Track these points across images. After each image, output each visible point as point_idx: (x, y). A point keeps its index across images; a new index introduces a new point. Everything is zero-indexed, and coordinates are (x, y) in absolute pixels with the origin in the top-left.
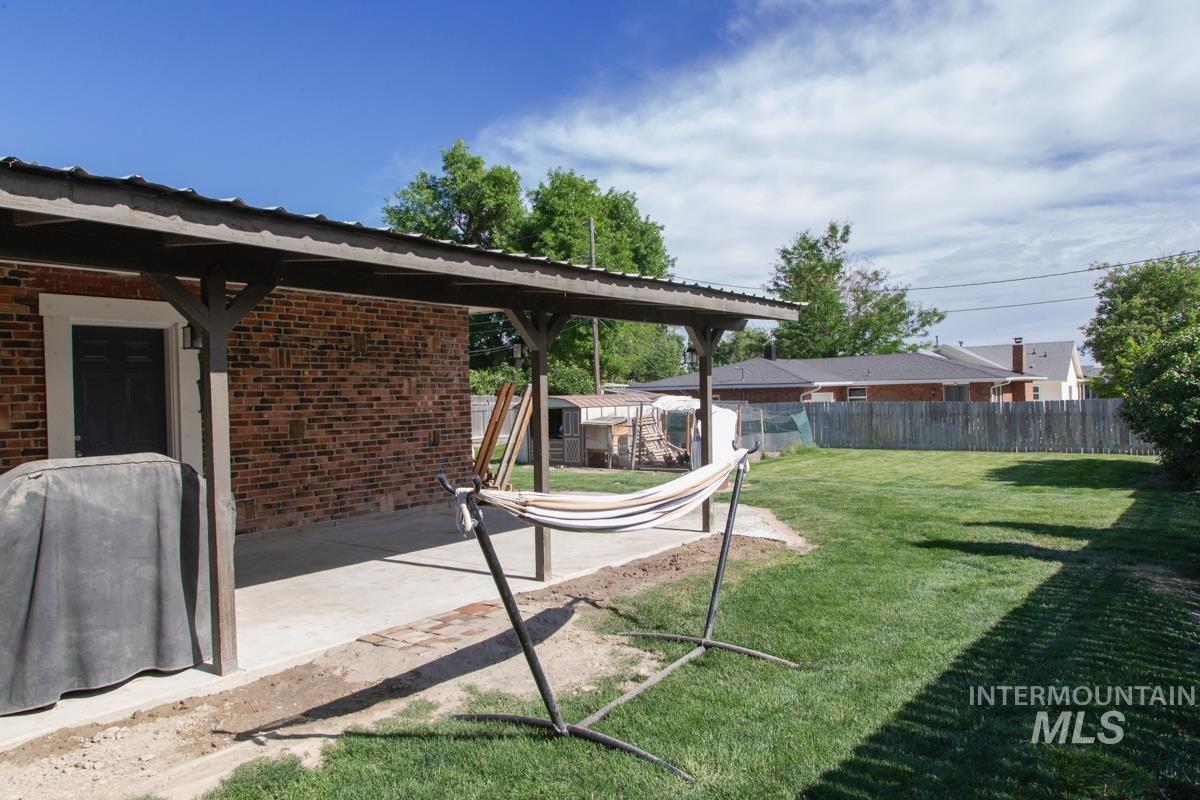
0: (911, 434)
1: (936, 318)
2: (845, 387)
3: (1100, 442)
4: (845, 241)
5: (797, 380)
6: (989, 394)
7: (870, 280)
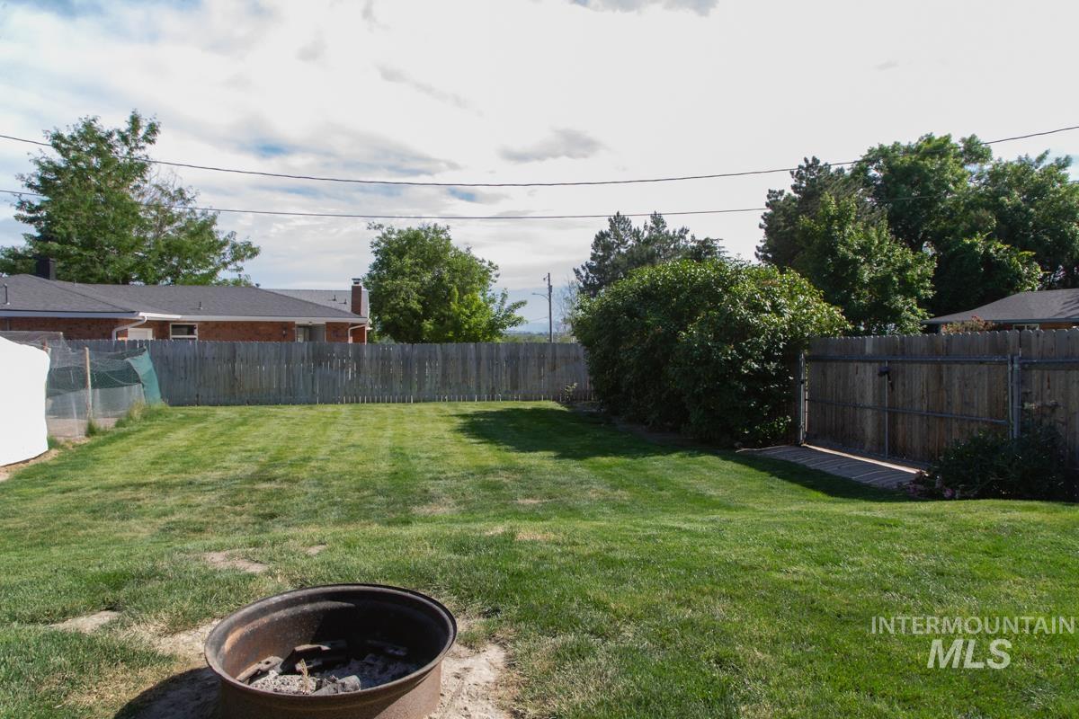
0: (288, 384)
1: (249, 253)
2: (164, 323)
4: (152, 142)
5: (109, 309)
6: (347, 336)
7: (173, 199)
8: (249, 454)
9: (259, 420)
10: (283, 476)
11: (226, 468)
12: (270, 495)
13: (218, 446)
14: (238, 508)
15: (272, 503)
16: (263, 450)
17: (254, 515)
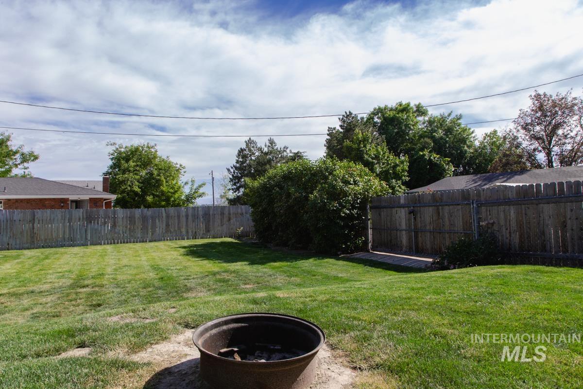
1: (32, 158)
3: (196, 232)
6: (102, 205)
8: (60, 274)
9: (57, 256)
10: (92, 284)
11: (51, 282)
12: (90, 295)
13: (37, 271)
14: (74, 303)
15: (94, 298)
16: (69, 272)
17: (87, 305)
